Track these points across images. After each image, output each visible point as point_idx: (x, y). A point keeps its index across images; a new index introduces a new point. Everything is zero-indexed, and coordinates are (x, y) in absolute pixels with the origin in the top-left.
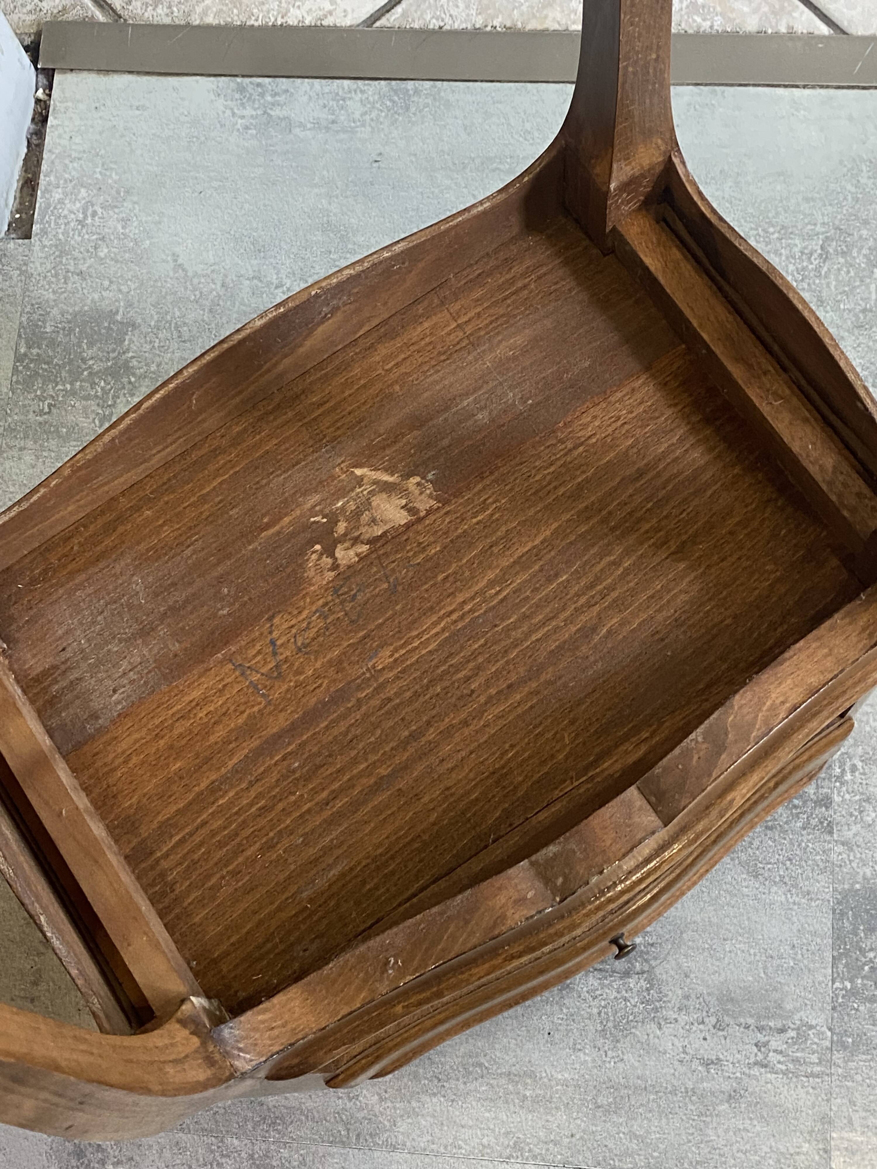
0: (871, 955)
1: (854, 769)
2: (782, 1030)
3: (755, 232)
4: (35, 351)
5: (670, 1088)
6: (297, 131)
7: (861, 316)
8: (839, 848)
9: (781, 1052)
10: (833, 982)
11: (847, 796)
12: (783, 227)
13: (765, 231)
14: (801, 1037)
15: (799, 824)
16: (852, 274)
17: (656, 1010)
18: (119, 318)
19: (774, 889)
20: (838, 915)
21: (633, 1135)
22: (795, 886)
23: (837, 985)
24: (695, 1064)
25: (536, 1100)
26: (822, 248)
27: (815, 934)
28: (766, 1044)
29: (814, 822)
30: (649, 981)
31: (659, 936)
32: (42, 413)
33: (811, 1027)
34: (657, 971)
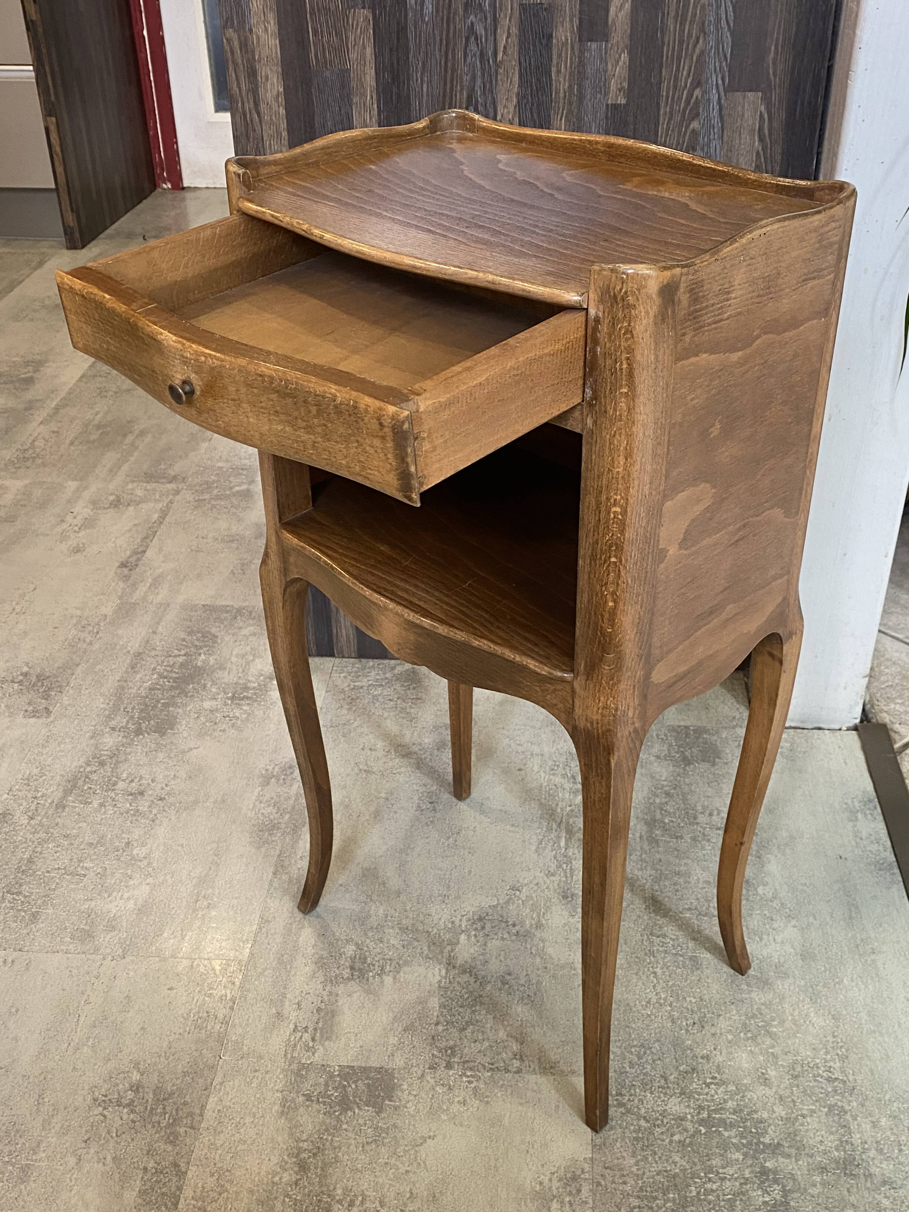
0: (353, 1086)
1: (470, 1082)
2: (313, 1040)
3: (839, 1040)
4: (692, 733)
5: (288, 986)
6: (851, 824)
7: (790, 1099)
8: (419, 1073)
9: (301, 1038)
10: (339, 1066)
11: (452, 1078)
12: (847, 1057)
13: (841, 1047)
14: (308, 1049)
15: (435, 1053)
16: (821, 1095)
17: (331, 981)
18: (717, 760)
19: (396, 1039)
20: (379, 1070)
21: (265, 970)
22: (398, 1049)
23: (337, 1068)
24: (300, 998)
25: (290, 930)
26: (836, 1079)
27: (368, 1058)
28: (307, 1032)
29: (437, 1060)
30: (348, 979)
31: (372, 984)
32: (657, 735)
33: (313, 1054)
34: (353, 982)
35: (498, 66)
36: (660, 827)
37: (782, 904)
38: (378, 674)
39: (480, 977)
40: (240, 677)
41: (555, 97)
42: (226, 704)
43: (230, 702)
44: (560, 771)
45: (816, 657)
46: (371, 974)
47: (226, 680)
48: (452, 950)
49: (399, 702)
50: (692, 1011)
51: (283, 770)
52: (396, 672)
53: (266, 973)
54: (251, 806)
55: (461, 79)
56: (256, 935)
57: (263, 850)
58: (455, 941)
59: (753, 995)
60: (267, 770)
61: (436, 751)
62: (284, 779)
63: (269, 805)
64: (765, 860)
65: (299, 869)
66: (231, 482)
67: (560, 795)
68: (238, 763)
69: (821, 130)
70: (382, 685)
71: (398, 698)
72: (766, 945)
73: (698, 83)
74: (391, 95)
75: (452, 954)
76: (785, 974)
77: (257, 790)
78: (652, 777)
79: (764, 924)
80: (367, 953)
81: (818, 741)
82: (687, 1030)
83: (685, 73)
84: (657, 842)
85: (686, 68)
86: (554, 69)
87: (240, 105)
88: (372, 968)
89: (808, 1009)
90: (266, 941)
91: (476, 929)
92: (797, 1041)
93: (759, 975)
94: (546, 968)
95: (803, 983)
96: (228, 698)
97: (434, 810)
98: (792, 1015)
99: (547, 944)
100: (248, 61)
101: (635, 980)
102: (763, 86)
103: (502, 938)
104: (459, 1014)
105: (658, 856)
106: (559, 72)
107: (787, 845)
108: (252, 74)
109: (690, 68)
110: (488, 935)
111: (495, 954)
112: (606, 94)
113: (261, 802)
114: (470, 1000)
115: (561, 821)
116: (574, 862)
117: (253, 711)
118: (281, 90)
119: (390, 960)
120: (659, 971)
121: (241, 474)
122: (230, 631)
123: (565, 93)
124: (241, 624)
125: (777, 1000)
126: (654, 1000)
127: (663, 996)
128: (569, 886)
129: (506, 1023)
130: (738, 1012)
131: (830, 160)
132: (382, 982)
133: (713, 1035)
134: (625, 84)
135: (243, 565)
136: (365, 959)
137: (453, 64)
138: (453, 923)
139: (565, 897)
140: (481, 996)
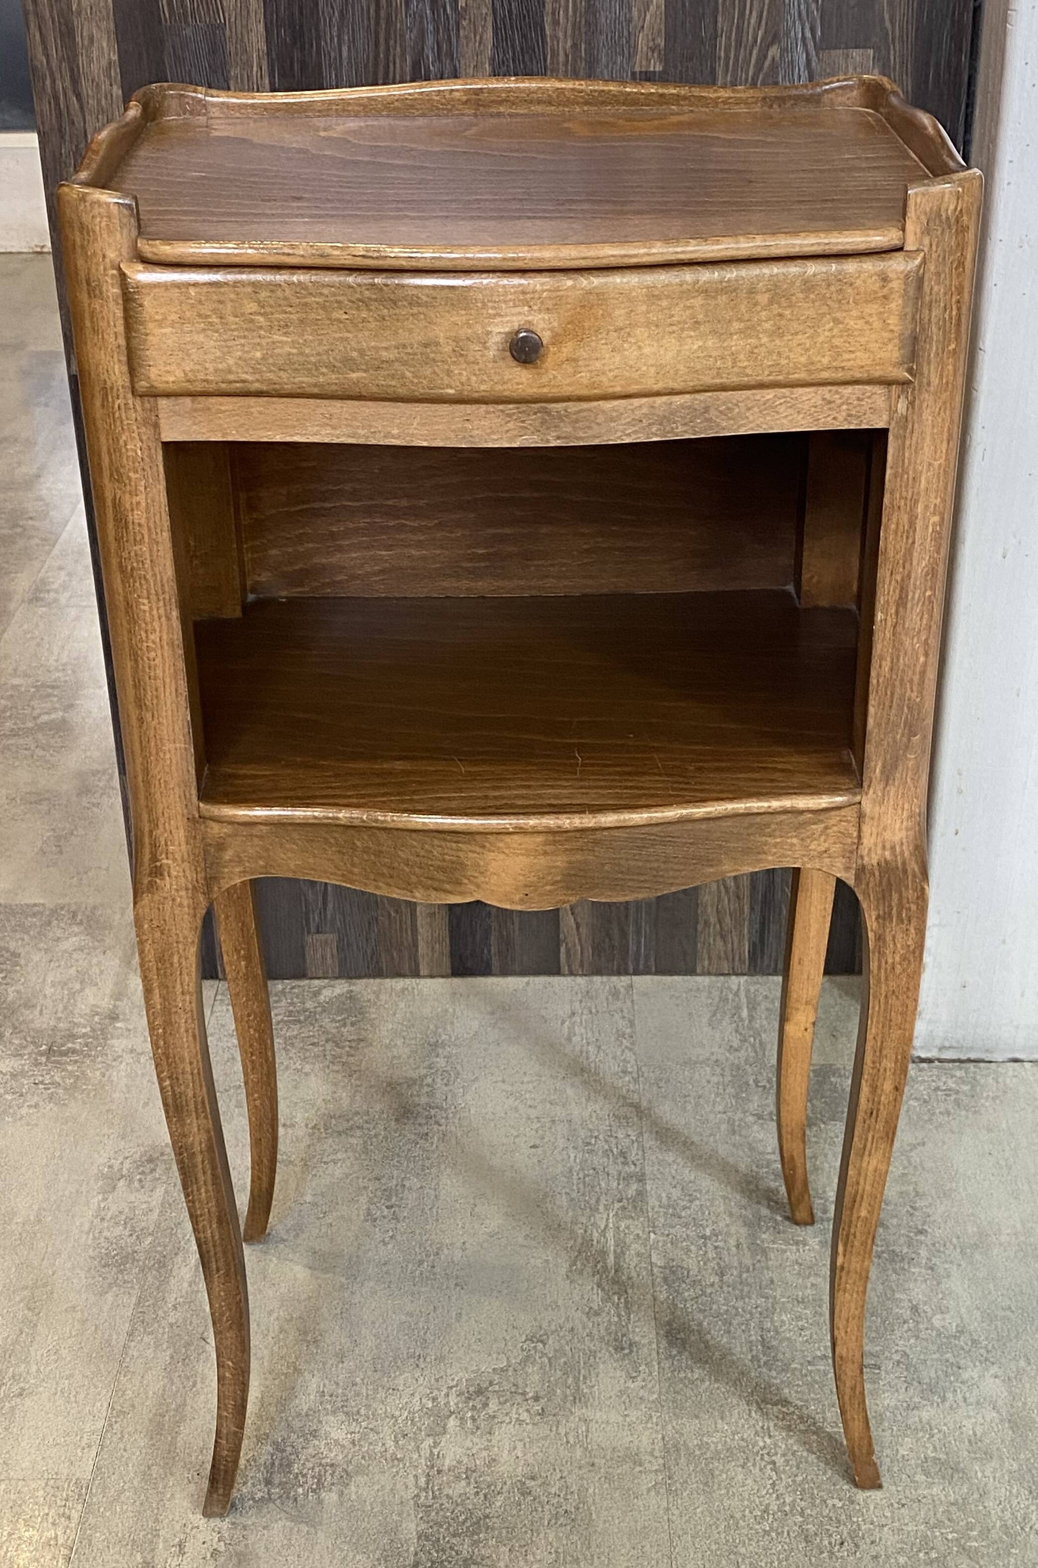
5: (161, 1518)
24: (182, 1536)
31: (303, 1506)
32: (756, 1082)
34: (271, 1505)
35: (460, 15)
36: (768, 1228)
37: (974, 1342)
38: (292, 1004)
39: (483, 1486)
40: (59, 1019)
41: (552, 63)
42: (37, 1064)
43: (44, 1059)
44: (601, 1145)
45: (1004, 942)
46: (300, 1490)
47: (37, 1025)
48: (436, 1444)
49: (329, 1046)
50: (839, 1521)
51: (138, 1164)
52: (322, 998)
53: (123, 1498)
54: (86, 1227)
55: (402, 36)
56: (102, 1438)
57: (109, 1297)
58: (437, 1429)
59: (935, 1490)
60: (110, 1167)
61: (393, 1123)
62: (140, 1181)
63: (117, 1224)
64: (941, 1271)
65: (171, 1325)
66: (33, 708)
67: (603, 1184)
68: (61, 1157)
69: (967, 106)
70: (299, 1021)
71: (327, 1041)
72: (951, 1408)
73: (773, 38)
74: (292, 63)
75: (436, 1451)
76: (985, 1454)
77: (96, 1200)
78: (752, 1149)
79: (947, 1375)
80: (293, 1457)
81: (1014, 1080)
82: (831, 1553)
83: (753, 21)
84: (764, 1252)
85: (754, 14)
86: (548, 19)
87: (48, 82)
88: (302, 1480)
89: (1027, 1507)
90: (121, 1446)
91: (474, 1408)
92: (1012, 1560)
93: (943, 1457)
94: (593, 1465)
95: (1015, 1466)
96: (41, 1054)
97: (396, 1218)
98: (1001, 1519)
99: (593, 1426)
100: (61, 14)
101: (740, 1477)
102: (874, 39)
103: (517, 1419)
104: (451, 1548)
105: (768, 1275)
106: (556, 23)
107: (976, 1246)
108: (68, 34)
109: (762, 13)
110: (494, 1417)
111: (507, 1447)
112: (631, 57)
113: (103, 1219)
114: (468, 1524)
115: (606, 1226)
116: (630, 1291)
117: (83, 1073)
118: (115, 57)
119: (332, 1465)
120: (780, 1460)
121: (49, 695)
122: (41, 945)
123: (567, 56)
124: (59, 933)
125: (976, 1496)
126: (774, 1507)
127: (788, 1500)
128: (625, 1330)
129: (530, 1558)
130: (913, 1518)
131: (985, 151)
132: (320, 1502)
133: (875, 1557)
134: (661, 42)
135: (58, 838)
136: (289, 1465)
137: (389, 15)
138: (434, 1399)
139: (619, 1348)
140: (487, 1517)
